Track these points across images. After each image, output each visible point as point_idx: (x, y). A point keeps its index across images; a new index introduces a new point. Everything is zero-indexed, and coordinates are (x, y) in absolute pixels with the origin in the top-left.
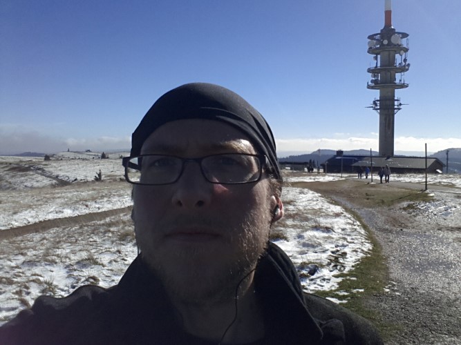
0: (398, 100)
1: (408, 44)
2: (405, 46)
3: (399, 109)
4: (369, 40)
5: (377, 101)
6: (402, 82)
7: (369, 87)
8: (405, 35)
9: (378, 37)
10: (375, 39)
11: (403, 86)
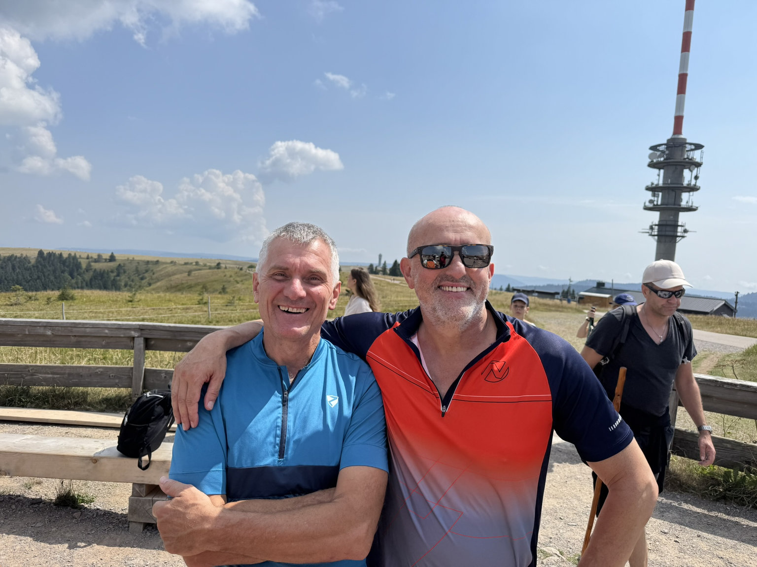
0: (682, 226)
1: (702, 158)
2: (698, 160)
3: (683, 237)
4: (651, 151)
5: (656, 225)
6: (690, 204)
7: (646, 208)
8: (699, 147)
9: (662, 148)
10: (658, 150)
11: (690, 209)
